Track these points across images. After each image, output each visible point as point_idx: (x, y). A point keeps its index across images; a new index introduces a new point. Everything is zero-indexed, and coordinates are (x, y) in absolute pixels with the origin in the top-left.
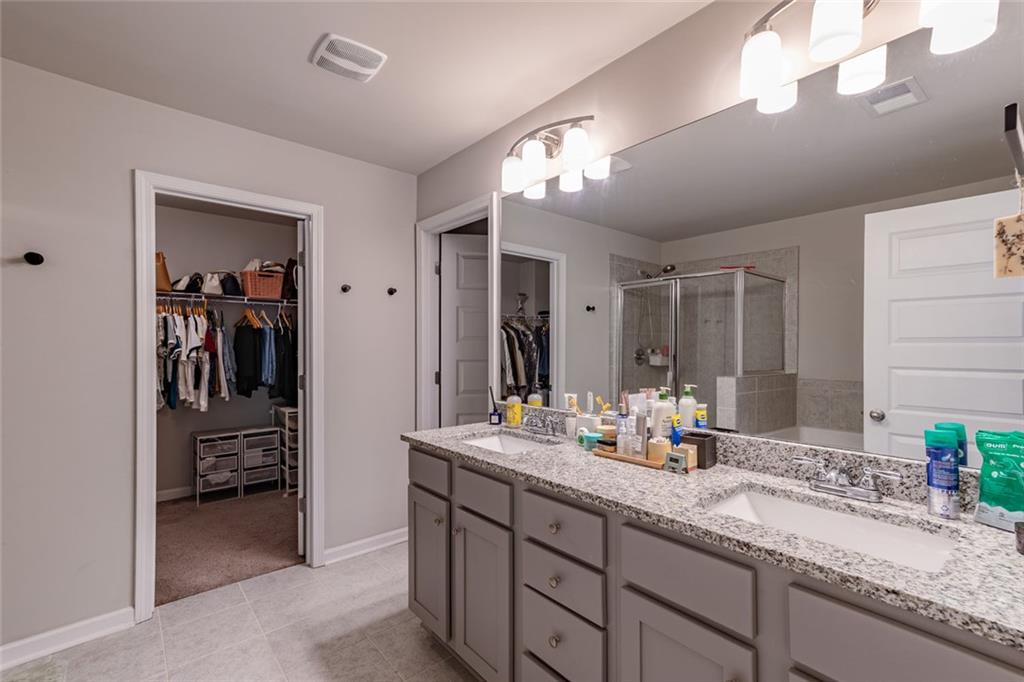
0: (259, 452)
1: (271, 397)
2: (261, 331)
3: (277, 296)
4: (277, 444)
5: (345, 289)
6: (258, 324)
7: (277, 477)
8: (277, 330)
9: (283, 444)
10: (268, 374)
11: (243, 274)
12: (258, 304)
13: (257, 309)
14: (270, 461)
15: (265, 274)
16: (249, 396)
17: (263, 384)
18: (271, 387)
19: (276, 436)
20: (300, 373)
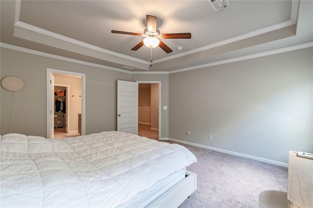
0: (60, 121)
1: (62, 112)
2: (60, 101)
3: (63, 95)
4: (63, 120)
5: (73, 96)
6: (60, 100)
7: (63, 125)
8: (63, 101)
9: (64, 120)
10: (62, 108)
11: (57, 92)
12: (60, 97)
13: (60, 98)
14: (62, 123)
15: (61, 92)
16: (58, 112)
17: (60, 110)
18: (62, 111)
19: (63, 119)
20: (66, 107)
